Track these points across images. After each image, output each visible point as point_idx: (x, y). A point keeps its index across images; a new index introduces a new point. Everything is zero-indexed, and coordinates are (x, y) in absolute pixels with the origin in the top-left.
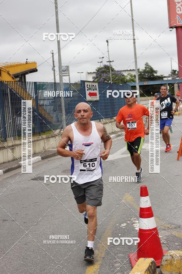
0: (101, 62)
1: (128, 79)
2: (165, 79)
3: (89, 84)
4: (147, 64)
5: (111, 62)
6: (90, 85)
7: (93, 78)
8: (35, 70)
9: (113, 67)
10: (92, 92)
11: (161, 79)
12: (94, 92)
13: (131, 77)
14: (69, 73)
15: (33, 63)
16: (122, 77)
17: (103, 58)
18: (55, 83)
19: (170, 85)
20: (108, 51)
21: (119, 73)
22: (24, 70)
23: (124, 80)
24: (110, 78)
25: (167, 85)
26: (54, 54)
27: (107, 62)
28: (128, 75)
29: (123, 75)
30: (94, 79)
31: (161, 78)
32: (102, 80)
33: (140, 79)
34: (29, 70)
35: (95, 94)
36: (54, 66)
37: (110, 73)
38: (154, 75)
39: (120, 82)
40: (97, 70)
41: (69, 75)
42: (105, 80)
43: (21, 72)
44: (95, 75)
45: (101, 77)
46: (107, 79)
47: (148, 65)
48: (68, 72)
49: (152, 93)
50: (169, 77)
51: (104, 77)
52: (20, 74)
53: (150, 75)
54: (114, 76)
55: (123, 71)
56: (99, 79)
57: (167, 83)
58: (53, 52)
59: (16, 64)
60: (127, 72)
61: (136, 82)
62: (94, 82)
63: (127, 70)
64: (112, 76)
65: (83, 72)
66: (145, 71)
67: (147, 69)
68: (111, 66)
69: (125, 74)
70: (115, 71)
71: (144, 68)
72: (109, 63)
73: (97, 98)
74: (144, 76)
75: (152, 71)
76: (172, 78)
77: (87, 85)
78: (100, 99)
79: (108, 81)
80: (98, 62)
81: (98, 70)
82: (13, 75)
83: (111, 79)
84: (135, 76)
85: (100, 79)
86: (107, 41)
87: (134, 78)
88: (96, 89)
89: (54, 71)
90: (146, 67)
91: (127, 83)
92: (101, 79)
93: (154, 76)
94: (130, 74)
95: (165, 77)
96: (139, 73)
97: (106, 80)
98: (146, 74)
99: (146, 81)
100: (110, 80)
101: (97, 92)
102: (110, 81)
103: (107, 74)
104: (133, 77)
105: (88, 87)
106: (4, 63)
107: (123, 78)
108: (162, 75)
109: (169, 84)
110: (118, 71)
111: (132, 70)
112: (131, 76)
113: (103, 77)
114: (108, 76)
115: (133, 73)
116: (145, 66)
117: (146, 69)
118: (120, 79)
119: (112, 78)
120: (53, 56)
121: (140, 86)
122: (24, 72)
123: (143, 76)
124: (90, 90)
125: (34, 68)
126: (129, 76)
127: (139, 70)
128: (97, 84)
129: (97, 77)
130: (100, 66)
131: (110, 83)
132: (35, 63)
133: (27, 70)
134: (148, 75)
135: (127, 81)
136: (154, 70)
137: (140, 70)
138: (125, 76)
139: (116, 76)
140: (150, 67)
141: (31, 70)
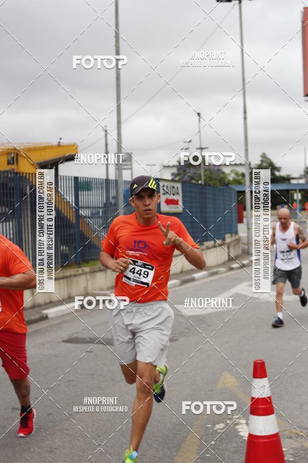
1: (231, 179)
2: (293, 182)
3: (166, 184)
4: (264, 156)
5: (202, 149)
6: (167, 187)
7: (173, 174)
8: (72, 158)
10: (171, 197)
11: (287, 182)
12: (175, 198)
13: (235, 176)
14: (131, 165)
16: (222, 175)
17: (190, 141)
18: (107, 180)
19: (302, 192)
20: (200, 132)
23: (224, 180)
24: (201, 176)
25: (298, 191)
27: (197, 149)
28: (232, 171)
29: (223, 173)
30: (173, 177)
31: (287, 179)
32: (188, 179)
34: (64, 157)
35: (174, 202)
37: (200, 168)
38: (275, 175)
39: (218, 183)
41: (131, 169)
42: (192, 178)
44: (175, 170)
45: (185, 174)
46: (196, 178)
47: (266, 158)
48: (129, 163)
50: (300, 178)
51: (191, 175)
52: (50, 163)
54: (207, 172)
56: (181, 176)
57: (298, 188)
59: (43, 145)
60: (229, 167)
61: (245, 185)
62: (173, 180)
63: (230, 165)
64: (204, 172)
65: (154, 165)
67: (264, 164)
69: (227, 170)
72: (199, 151)
73: (178, 208)
75: (272, 167)
76: (306, 181)
77: (164, 186)
78: (183, 211)
79: (197, 181)
82: (37, 164)
83: (203, 178)
84: (243, 175)
85: (183, 177)
86: (199, 115)
87: (241, 177)
88: (178, 193)
90: (262, 161)
91: (230, 186)
92: (186, 177)
93: (275, 177)
94: (234, 170)
95: (294, 178)
96: (250, 170)
97: (194, 179)
100: (201, 179)
101: (179, 198)
102: (200, 182)
103: (195, 170)
104: (240, 175)
105: (164, 190)
107: (222, 178)
108: (288, 176)
109: (300, 191)
110: (215, 166)
111: (238, 165)
112: (237, 174)
113: (188, 174)
114: (198, 172)
115: (241, 170)
116: (261, 159)
117: (262, 163)
118: (218, 178)
119: (205, 176)
120: (106, 135)
122: (57, 159)
124: (168, 194)
126: (233, 175)
127: (250, 164)
128: (179, 185)
129: (178, 174)
131: (201, 184)
132: (74, 146)
133: (61, 156)
135: (229, 183)
136: (275, 167)
137: (252, 165)
138: (226, 174)
139: (211, 174)
140: (268, 161)
141: (69, 157)
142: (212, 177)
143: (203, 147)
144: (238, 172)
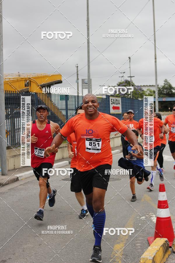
0: (122, 77)
4: (166, 81)
5: (131, 77)
6: (114, 100)
8: (60, 82)
9: (133, 82)
12: (118, 106)
13: (150, 92)
15: (58, 75)
17: (124, 73)
20: (130, 67)
21: (139, 88)
22: (50, 81)
26: (78, 67)
27: (128, 77)
28: (148, 90)
29: (143, 91)
33: (159, 94)
34: (54, 82)
35: (118, 108)
36: (78, 79)
38: (172, 92)
39: (140, 96)
40: (118, 84)
41: (91, 88)
43: (47, 83)
47: (167, 82)
49: (169, 108)
52: (46, 85)
53: (168, 91)
55: (143, 86)
58: (78, 66)
59: (43, 75)
60: (146, 87)
61: (155, 97)
63: (147, 86)
66: (164, 88)
67: (166, 86)
68: (131, 81)
69: (145, 89)
70: (136, 86)
71: (163, 85)
72: (130, 78)
73: (119, 111)
74: (163, 92)
75: (171, 87)
77: (112, 99)
78: (122, 113)
80: (120, 77)
81: (120, 84)
82: (40, 85)
84: (154, 92)
86: (130, 58)
88: (119, 103)
89: (78, 83)
94: (149, 89)
96: (158, 89)
98: (165, 90)
99: (164, 97)
101: (120, 106)
102: (130, 95)
104: (152, 92)
105: (112, 101)
110: (138, 86)
111: (151, 86)
112: (150, 91)
116: (164, 83)
120: (77, 69)
121: (159, 102)
122: (50, 83)
123: (161, 92)
124: (114, 104)
125: (59, 80)
126: (148, 92)
128: (120, 99)
130: (121, 81)
133: (53, 81)
134: (166, 91)
136: (172, 87)
137: (159, 86)
138: (145, 91)
139: (137, 91)
140: (168, 84)
141: (57, 82)
142: (137, 93)
143: (132, 76)
144: (152, 90)
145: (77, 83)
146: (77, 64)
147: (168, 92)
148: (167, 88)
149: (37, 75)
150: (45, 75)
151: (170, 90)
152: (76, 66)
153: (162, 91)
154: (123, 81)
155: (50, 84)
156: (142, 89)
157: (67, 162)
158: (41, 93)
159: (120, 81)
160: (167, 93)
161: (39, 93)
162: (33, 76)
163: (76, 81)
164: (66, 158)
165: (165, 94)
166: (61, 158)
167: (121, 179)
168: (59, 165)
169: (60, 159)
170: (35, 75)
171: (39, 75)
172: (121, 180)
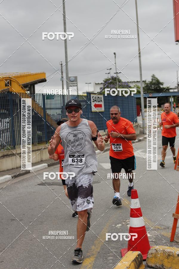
0: (109, 73)
2: (171, 91)
3: (94, 96)
4: (153, 76)
7: (101, 88)
8: (44, 80)
9: (120, 79)
10: (97, 103)
12: (100, 103)
14: (77, 83)
15: (42, 73)
17: (111, 69)
20: (115, 63)
21: (126, 84)
22: (34, 80)
25: (172, 97)
31: (167, 90)
34: (38, 80)
36: (62, 77)
40: (105, 81)
41: (77, 86)
43: (30, 82)
44: (102, 86)
47: (155, 77)
50: (175, 89)
53: (156, 86)
55: (130, 82)
61: (141, 93)
64: (119, 87)
65: (90, 83)
66: (151, 83)
67: (154, 81)
68: (118, 78)
69: (132, 85)
70: (122, 82)
71: (151, 80)
73: (101, 109)
75: (158, 83)
76: (178, 90)
78: (105, 111)
80: (106, 73)
82: (22, 85)
86: (115, 54)
88: (101, 101)
93: (160, 88)
94: (137, 85)
95: (171, 89)
96: (146, 85)
98: (153, 86)
99: (152, 93)
101: (102, 103)
106: (14, 73)
108: (168, 87)
110: (125, 83)
114: (115, 87)
115: (139, 85)
116: (152, 78)
120: (62, 67)
121: (145, 98)
123: (149, 88)
124: (95, 102)
125: (43, 78)
127: (145, 81)
128: (102, 96)
130: (108, 77)
133: (36, 80)
134: (154, 87)
136: (160, 82)
137: (147, 82)
138: (132, 87)
140: (156, 79)
141: (40, 80)
145: (61, 81)
146: (61, 62)
147: (156, 88)
148: (154, 84)
149: (20, 74)
150: (28, 74)
151: (158, 86)
152: (61, 63)
153: (150, 86)
154: (110, 77)
155: (34, 83)
156: (129, 85)
157: (46, 164)
158: (24, 93)
159: (106, 78)
160: (154, 88)
161: (22, 93)
162: (15, 75)
163: (61, 79)
164: (44, 161)
165: (152, 90)
166: (40, 160)
167: (100, 181)
168: (37, 168)
169: (38, 162)
170: (18, 74)
171: (22, 74)
172: (100, 183)
